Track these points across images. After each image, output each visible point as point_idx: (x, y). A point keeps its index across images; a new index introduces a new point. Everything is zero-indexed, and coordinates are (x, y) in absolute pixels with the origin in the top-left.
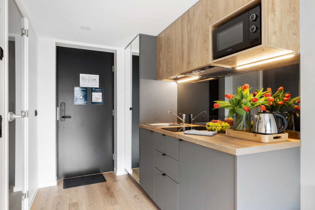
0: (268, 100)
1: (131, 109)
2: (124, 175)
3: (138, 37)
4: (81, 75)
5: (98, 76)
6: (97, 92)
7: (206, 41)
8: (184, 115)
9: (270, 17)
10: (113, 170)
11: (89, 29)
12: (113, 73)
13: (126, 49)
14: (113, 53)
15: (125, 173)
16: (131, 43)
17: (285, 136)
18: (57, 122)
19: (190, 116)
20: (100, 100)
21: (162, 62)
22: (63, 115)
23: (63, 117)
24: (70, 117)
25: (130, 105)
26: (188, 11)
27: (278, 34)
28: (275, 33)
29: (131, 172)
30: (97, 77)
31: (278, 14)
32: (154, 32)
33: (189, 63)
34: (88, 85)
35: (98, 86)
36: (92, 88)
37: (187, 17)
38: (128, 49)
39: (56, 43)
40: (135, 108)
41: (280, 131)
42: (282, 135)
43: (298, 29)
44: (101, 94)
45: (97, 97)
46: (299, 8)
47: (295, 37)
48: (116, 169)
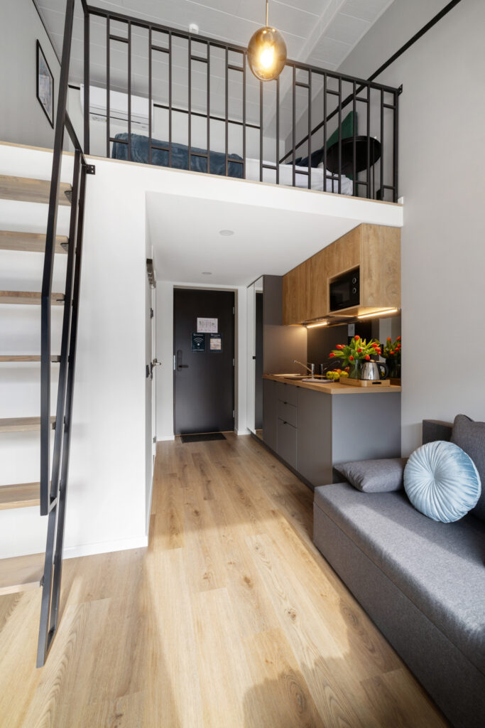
0: (376, 350)
1: (254, 358)
2: (246, 436)
3: (262, 278)
4: (199, 320)
5: (217, 320)
6: (216, 338)
7: (324, 292)
8: (313, 365)
9: (366, 283)
10: (233, 430)
11: (210, 273)
12: (233, 316)
13: (248, 287)
14: (234, 293)
15: (247, 433)
16: (254, 282)
17: (387, 382)
18: (174, 372)
19: (320, 366)
20: (219, 348)
21: (288, 306)
22: (179, 364)
23: (180, 366)
24: (186, 366)
25: (253, 353)
26: (311, 258)
27: (375, 295)
28: (372, 295)
29: (254, 432)
30: (215, 321)
31: (375, 278)
32: (281, 272)
33: (312, 311)
34: (206, 330)
35: (216, 332)
36: (210, 334)
37: (310, 264)
38: (252, 287)
39: (174, 286)
40: (259, 357)
41: (381, 378)
42: (382, 381)
43: (399, 287)
44: (219, 340)
45: (216, 344)
46: (400, 269)
47: (395, 295)
48: (237, 428)
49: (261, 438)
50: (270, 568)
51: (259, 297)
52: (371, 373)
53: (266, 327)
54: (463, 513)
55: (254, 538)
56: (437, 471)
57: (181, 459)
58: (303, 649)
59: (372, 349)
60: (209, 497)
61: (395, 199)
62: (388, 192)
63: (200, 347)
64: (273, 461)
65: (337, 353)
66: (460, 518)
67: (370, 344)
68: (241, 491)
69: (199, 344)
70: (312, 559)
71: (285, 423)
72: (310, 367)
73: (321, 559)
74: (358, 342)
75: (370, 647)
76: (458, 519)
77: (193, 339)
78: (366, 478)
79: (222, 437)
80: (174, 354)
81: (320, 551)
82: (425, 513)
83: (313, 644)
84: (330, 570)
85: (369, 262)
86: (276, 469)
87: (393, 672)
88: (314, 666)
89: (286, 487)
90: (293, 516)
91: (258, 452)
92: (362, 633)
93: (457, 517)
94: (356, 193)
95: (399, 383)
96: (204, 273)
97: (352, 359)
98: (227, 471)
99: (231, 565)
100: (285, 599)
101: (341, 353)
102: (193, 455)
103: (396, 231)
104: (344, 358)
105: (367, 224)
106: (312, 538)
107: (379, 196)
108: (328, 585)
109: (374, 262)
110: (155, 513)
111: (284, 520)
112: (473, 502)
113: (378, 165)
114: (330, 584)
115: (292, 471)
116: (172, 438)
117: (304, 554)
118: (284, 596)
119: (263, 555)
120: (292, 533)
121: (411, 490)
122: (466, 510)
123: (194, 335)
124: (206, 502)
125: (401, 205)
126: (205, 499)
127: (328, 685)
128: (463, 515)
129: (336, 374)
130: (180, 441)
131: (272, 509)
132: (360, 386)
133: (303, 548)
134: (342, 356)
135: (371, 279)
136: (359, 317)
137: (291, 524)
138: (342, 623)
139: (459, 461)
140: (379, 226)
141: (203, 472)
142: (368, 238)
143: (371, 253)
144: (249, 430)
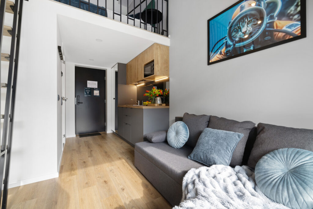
0: (161, 93)
1: (114, 99)
2: (111, 133)
3: (117, 64)
4: (88, 82)
5: (97, 82)
6: (96, 90)
7: (142, 70)
8: (139, 101)
9: (156, 66)
10: (105, 131)
11: (93, 60)
12: (105, 81)
13: (112, 68)
14: (105, 70)
15: (112, 132)
16: (114, 66)
17: (164, 105)
18: (75, 105)
20: (98, 95)
21: (128, 76)
22: (78, 102)
23: (79, 103)
24: (82, 103)
25: (114, 97)
26: (137, 56)
28: (159, 71)
29: (115, 131)
31: (160, 65)
32: (125, 62)
33: (137, 78)
34: (92, 86)
35: (97, 87)
36: (94, 88)
37: (136, 58)
38: (113, 68)
39: (75, 65)
40: (116, 99)
41: (162, 103)
42: (163, 104)
43: (169, 69)
44: (98, 91)
45: (96, 93)
46: (169, 62)
47: (167, 72)
48: (107, 130)
49: (117, 133)
50: (116, 176)
51: (116, 73)
52: (159, 102)
53: (119, 85)
54: (183, 143)
55: (110, 167)
56: (177, 131)
57: (78, 143)
58: (126, 199)
59: (159, 92)
60: (91, 156)
61: (167, 36)
62: (165, 33)
63: (89, 94)
64: (122, 141)
65: (147, 94)
66: (183, 146)
67: (159, 90)
68: (106, 152)
69: (88, 93)
70: (133, 171)
71: (126, 124)
72: (138, 102)
73: (137, 171)
74: (154, 90)
75: (151, 193)
76: (182, 146)
77: (85, 90)
78: (153, 137)
79: (100, 134)
80: (75, 97)
81: (136, 168)
82: (173, 146)
83: (130, 196)
84: (140, 173)
85: (158, 58)
86: (123, 144)
87: (157, 199)
88: (129, 203)
89: (126, 149)
90: (128, 158)
91: (116, 139)
92: (149, 190)
93: (182, 145)
94: (154, 32)
95: (168, 105)
96: (90, 60)
97: (152, 96)
98: (100, 146)
99: (99, 178)
100: (121, 185)
101: (148, 94)
102: (84, 142)
103: (167, 47)
104: (149, 96)
105: (157, 43)
106: (134, 165)
107: (162, 34)
108: (138, 178)
109: (159, 59)
110: (63, 164)
111: (124, 160)
112: (186, 139)
113: (161, 23)
114: (139, 178)
115: (128, 143)
116: (74, 136)
117: (130, 170)
118: (120, 184)
119: (113, 172)
120: (126, 164)
121: (169, 139)
122: (184, 142)
123: (86, 88)
124: (89, 158)
125: (169, 38)
126: (89, 157)
127: (133, 207)
128: (183, 145)
129: (147, 103)
130: (78, 137)
131: (119, 157)
132: (154, 106)
133: (130, 168)
134: (149, 95)
135: (158, 65)
136: (156, 81)
137: (126, 161)
138: (142, 188)
139: (183, 126)
140: (161, 45)
141: (89, 148)
142: (157, 49)
143: (158, 55)
144: (112, 131)
